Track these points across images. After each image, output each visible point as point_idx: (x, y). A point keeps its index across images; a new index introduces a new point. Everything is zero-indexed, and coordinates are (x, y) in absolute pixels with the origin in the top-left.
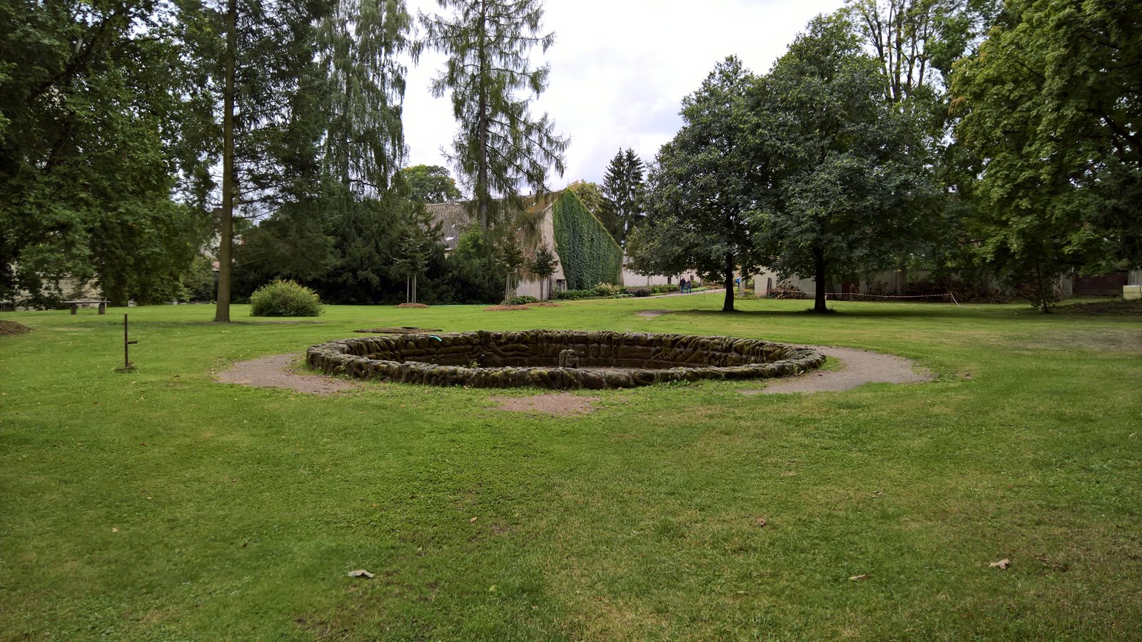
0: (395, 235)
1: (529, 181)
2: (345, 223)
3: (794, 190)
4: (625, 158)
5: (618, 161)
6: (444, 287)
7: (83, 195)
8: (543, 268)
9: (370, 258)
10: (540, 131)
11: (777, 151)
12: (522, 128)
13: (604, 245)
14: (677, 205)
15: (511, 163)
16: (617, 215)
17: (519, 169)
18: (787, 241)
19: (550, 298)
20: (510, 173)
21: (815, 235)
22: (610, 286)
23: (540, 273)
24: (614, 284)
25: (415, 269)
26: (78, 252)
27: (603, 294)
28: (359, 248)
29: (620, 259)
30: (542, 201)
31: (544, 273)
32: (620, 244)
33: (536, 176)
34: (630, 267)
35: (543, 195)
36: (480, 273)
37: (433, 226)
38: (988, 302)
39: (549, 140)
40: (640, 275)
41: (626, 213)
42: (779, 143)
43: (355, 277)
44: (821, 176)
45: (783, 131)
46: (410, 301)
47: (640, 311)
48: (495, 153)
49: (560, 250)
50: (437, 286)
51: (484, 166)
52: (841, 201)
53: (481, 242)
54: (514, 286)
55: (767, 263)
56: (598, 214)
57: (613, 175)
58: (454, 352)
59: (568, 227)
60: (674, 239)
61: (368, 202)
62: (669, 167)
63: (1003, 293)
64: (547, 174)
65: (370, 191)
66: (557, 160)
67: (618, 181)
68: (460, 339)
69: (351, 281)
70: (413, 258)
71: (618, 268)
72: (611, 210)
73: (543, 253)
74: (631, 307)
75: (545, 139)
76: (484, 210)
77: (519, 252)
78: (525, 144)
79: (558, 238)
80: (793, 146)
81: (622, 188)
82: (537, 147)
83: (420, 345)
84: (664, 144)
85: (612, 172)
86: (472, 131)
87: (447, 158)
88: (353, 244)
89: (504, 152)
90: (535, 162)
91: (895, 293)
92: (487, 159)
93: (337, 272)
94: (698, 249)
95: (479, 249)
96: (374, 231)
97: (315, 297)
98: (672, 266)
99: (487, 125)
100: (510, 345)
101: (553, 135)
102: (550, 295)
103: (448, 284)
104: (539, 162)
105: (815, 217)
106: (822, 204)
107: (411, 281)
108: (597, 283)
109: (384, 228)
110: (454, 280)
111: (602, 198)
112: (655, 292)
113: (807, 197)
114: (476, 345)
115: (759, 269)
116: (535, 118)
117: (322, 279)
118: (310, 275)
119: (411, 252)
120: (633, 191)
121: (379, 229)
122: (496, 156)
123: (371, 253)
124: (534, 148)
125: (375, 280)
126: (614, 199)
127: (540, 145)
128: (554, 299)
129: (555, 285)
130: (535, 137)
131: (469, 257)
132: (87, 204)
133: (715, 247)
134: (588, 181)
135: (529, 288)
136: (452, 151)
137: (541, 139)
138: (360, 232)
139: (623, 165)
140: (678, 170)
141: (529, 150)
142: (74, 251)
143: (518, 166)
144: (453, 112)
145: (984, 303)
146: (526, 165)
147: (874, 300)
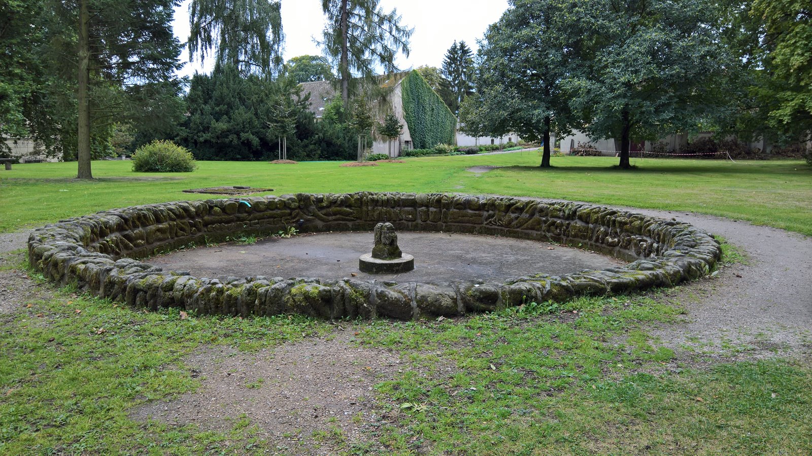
0: (270, 103)
1: (382, 62)
2: (231, 95)
3: (607, 60)
4: (458, 47)
5: (453, 51)
6: (311, 147)
7: (17, 71)
8: (391, 131)
9: (250, 123)
10: (390, 22)
11: (591, 27)
12: (376, 19)
13: (442, 113)
14: (503, 75)
15: (367, 47)
16: (452, 92)
17: (373, 52)
18: (601, 106)
19: (399, 156)
20: (367, 55)
21: (626, 100)
22: (446, 146)
23: (388, 135)
24: (450, 144)
25: (285, 132)
26: (12, 117)
27: (441, 152)
28: (242, 114)
29: (455, 124)
30: (393, 78)
31: (392, 135)
32: (455, 114)
33: (387, 58)
34: (462, 129)
35: (392, 73)
36: (341, 135)
37: (302, 97)
38: (752, 159)
39: (398, 29)
40: (470, 136)
41: (459, 90)
42: (593, 20)
43: (239, 138)
44: (633, 48)
45: (596, 9)
46: (282, 158)
47: (471, 167)
48: (354, 39)
49: (407, 118)
50: (306, 146)
51: (345, 50)
52: (650, 70)
53: (342, 110)
54: (370, 145)
55: (579, 126)
56: (438, 90)
57: (449, 61)
58: (269, 217)
59: (414, 100)
60: (500, 105)
61: (252, 79)
62: (496, 43)
63: (764, 151)
64: (395, 56)
65: (255, 69)
66: (404, 45)
67: (453, 66)
68: (276, 203)
69: (236, 141)
70: (283, 122)
71: (452, 132)
72: (448, 88)
73: (391, 119)
74: (463, 163)
75: (394, 28)
76: (346, 84)
77: (369, 117)
78: (378, 31)
79: (405, 108)
80: (607, 23)
81: (457, 71)
82: (387, 34)
83: (228, 211)
84: (492, 24)
85: (449, 58)
86: (336, 21)
87: (316, 43)
88: (236, 111)
89: (362, 39)
90: (386, 46)
91: (674, 151)
92: (348, 45)
93: (225, 134)
94: (522, 113)
95: (340, 115)
96: (254, 100)
97: (189, 155)
98: (498, 129)
99: (348, 16)
100: (333, 209)
101: (401, 25)
102: (400, 153)
103: (315, 144)
104: (389, 47)
105: (628, 85)
106: (632, 72)
107: (282, 141)
108: (436, 143)
109: (262, 98)
110: (320, 141)
111: (441, 78)
112: (481, 150)
113: (619, 66)
114: (294, 209)
115: (571, 131)
116: (386, 12)
117: (212, 140)
118: (202, 136)
119: (282, 117)
120: (465, 73)
121: (259, 99)
122: (355, 42)
123: (251, 118)
124: (385, 35)
125: (255, 140)
126: (450, 79)
127: (390, 32)
128: (403, 156)
129: (403, 146)
130: (386, 26)
131: (332, 122)
132: (22, 78)
133: (536, 112)
134: (431, 66)
135: (380, 147)
136: (321, 38)
137: (391, 28)
138: (243, 101)
139: (457, 53)
140: (504, 44)
141: (381, 37)
142: (9, 116)
143: (372, 50)
144: (321, 7)
145: (749, 159)
146: (379, 48)
147: (657, 157)
